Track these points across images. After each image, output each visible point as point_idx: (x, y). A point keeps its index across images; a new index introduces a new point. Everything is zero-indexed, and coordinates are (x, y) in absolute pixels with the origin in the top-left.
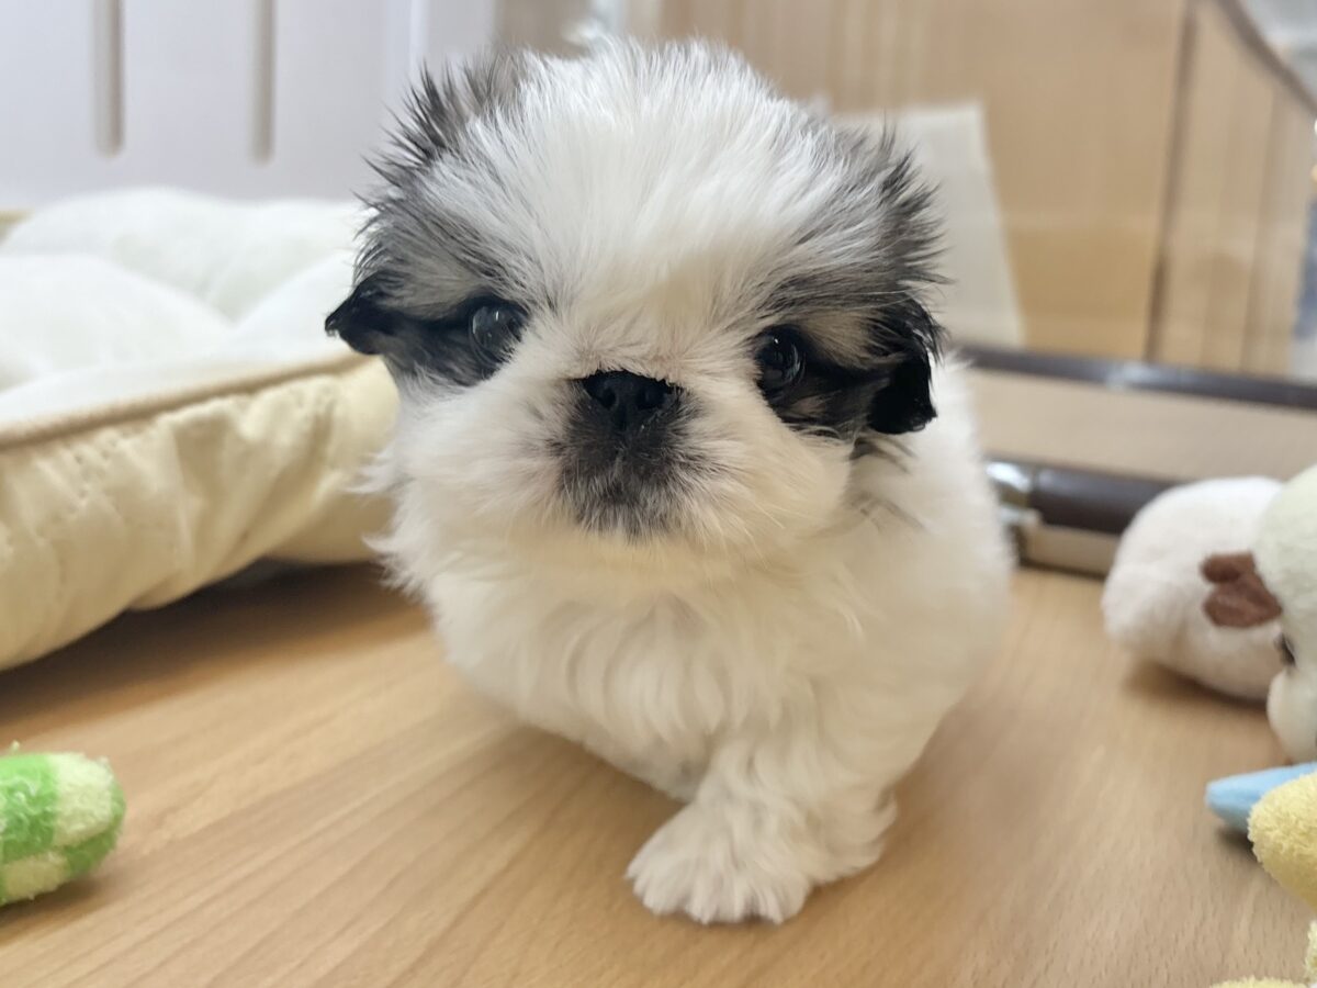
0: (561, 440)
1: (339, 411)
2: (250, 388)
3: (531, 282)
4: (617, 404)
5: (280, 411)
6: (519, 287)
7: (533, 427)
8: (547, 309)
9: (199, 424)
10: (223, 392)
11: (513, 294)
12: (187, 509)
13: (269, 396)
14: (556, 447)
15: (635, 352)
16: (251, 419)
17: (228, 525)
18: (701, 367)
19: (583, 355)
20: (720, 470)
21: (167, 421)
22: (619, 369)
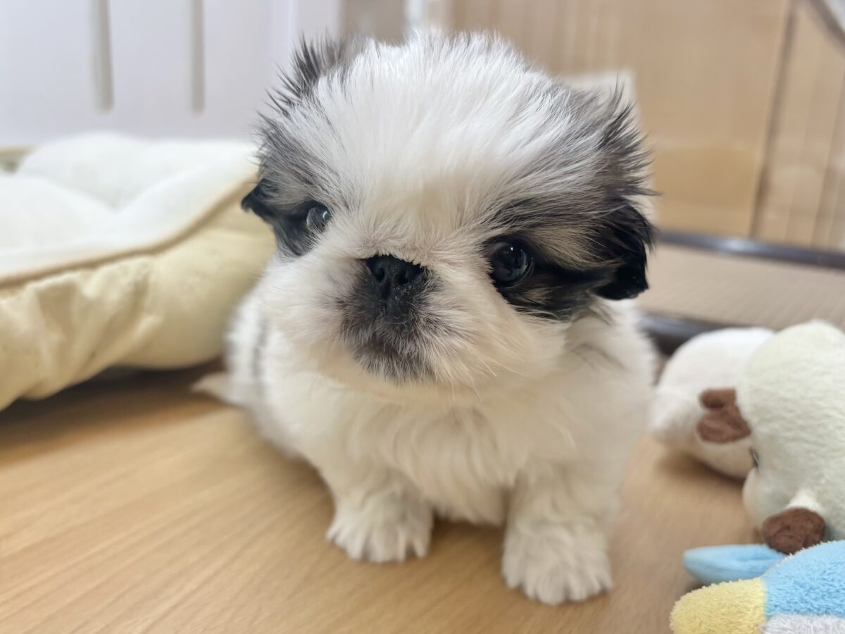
0: (344, 299)
1: (152, 279)
2: (92, 265)
3: (333, 190)
4: (385, 279)
5: (111, 280)
6: (325, 193)
7: (328, 287)
8: (343, 208)
9: (55, 288)
10: (73, 267)
11: (321, 198)
12: (49, 341)
13: (105, 270)
14: (341, 304)
15: (398, 243)
16: (91, 285)
17: (80, 349)
18: (445, 257)
19: (365, 243)
20: (450, 331)
21: (32, 287)
22: (388, 254)
